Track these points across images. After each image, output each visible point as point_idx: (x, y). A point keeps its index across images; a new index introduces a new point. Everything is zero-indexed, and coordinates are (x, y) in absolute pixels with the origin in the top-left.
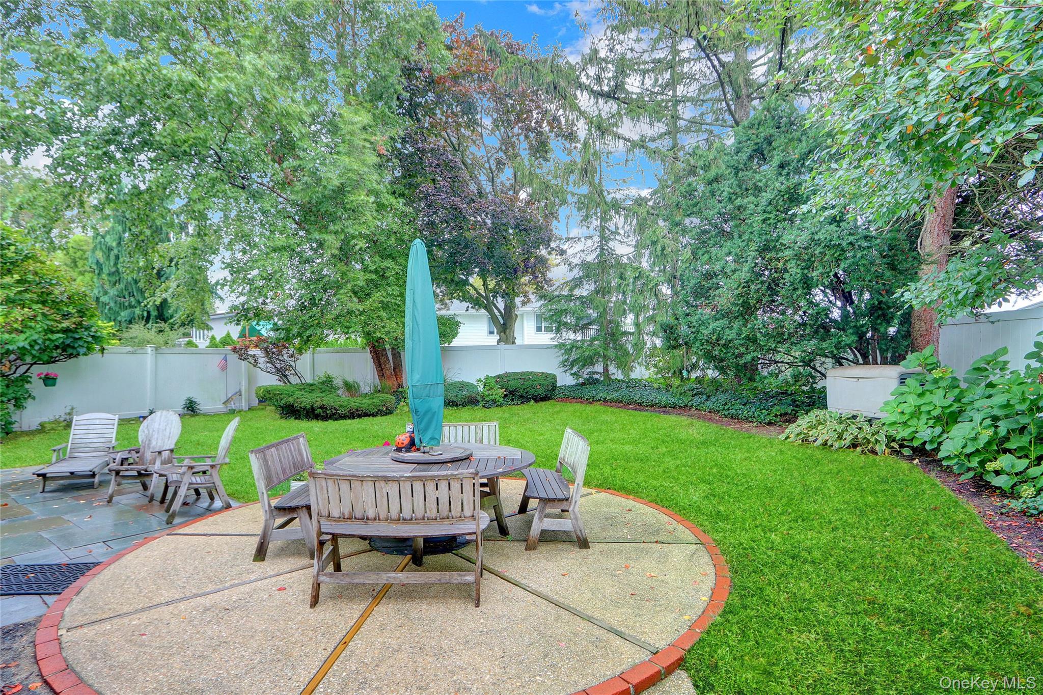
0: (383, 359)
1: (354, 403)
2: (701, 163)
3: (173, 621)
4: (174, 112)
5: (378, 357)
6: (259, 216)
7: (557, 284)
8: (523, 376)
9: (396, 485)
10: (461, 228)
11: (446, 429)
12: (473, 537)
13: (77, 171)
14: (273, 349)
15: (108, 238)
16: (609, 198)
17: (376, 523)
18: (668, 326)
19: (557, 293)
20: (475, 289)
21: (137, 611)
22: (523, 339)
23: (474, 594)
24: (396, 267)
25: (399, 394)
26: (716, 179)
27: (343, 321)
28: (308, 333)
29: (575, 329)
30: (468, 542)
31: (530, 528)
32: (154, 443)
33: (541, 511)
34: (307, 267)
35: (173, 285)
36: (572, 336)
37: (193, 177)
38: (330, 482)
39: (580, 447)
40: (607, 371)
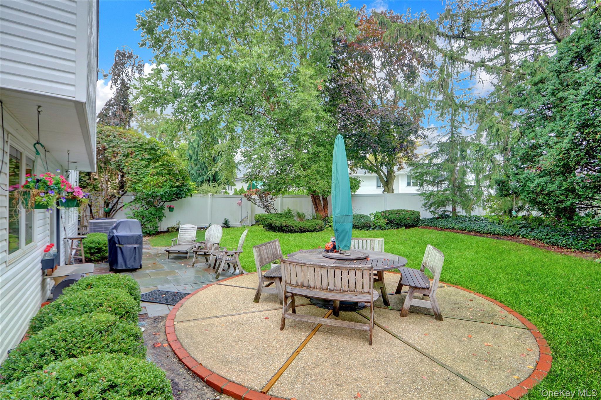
0: (317, 201)
1: (302, 224)
2: (529, 71)
3: (219, 326)
4: (222, 82)
5: (315, 200)
6: (258, 129)
7: (421, 157)
8: (399, 212)
9: (326, 270)
10: (363, 127)
11: (353, 241)
12: (369, 304)
13: (183, 114)
14: (263, 195)
15: (194, 144)
16: (457, 102)
17: (315, 290)
18: (501, 181)
19: (421, 162)
20: (370, 162)
21: (204, 319)
22: (398, 190)
23: (368, 337)
24: (325, 151)
25: (326, 220)
26: (541, 81)
27: (296, 181)
28: (279, 187)
29: (433, 183)
30: (365, 307)
31: (403, 303)
32: (211, 240)
33: (411, 294)
34: (279, 152)
35: (220, 165)
36: (431, 188)
37: (230, 111)
38: (292, 266)
39: (437, 257)
40: (455, 210)
